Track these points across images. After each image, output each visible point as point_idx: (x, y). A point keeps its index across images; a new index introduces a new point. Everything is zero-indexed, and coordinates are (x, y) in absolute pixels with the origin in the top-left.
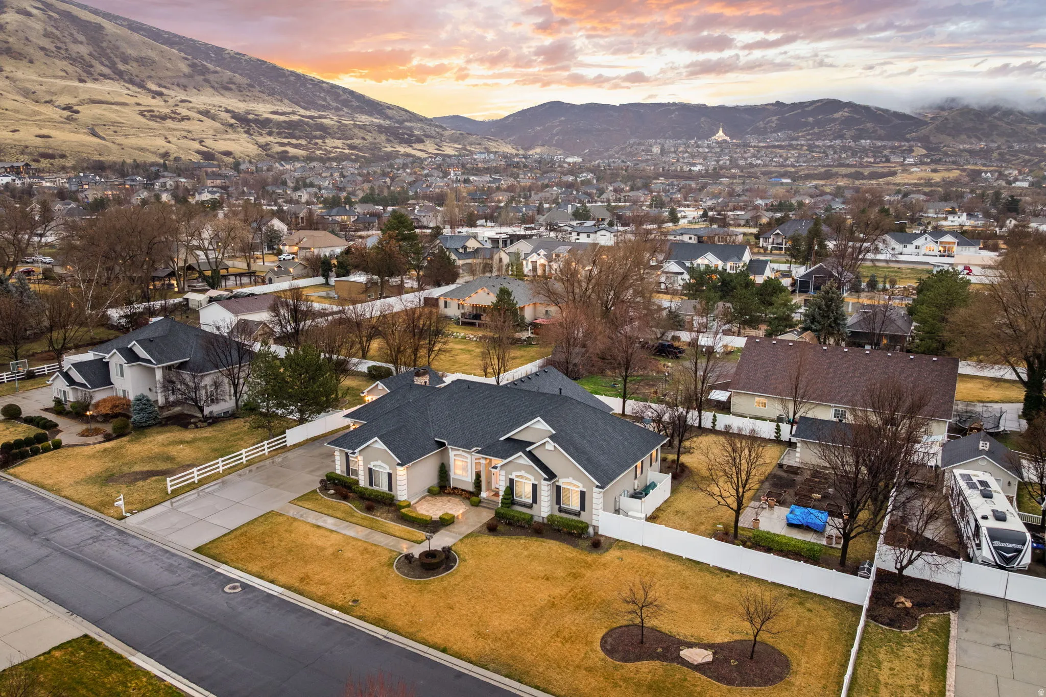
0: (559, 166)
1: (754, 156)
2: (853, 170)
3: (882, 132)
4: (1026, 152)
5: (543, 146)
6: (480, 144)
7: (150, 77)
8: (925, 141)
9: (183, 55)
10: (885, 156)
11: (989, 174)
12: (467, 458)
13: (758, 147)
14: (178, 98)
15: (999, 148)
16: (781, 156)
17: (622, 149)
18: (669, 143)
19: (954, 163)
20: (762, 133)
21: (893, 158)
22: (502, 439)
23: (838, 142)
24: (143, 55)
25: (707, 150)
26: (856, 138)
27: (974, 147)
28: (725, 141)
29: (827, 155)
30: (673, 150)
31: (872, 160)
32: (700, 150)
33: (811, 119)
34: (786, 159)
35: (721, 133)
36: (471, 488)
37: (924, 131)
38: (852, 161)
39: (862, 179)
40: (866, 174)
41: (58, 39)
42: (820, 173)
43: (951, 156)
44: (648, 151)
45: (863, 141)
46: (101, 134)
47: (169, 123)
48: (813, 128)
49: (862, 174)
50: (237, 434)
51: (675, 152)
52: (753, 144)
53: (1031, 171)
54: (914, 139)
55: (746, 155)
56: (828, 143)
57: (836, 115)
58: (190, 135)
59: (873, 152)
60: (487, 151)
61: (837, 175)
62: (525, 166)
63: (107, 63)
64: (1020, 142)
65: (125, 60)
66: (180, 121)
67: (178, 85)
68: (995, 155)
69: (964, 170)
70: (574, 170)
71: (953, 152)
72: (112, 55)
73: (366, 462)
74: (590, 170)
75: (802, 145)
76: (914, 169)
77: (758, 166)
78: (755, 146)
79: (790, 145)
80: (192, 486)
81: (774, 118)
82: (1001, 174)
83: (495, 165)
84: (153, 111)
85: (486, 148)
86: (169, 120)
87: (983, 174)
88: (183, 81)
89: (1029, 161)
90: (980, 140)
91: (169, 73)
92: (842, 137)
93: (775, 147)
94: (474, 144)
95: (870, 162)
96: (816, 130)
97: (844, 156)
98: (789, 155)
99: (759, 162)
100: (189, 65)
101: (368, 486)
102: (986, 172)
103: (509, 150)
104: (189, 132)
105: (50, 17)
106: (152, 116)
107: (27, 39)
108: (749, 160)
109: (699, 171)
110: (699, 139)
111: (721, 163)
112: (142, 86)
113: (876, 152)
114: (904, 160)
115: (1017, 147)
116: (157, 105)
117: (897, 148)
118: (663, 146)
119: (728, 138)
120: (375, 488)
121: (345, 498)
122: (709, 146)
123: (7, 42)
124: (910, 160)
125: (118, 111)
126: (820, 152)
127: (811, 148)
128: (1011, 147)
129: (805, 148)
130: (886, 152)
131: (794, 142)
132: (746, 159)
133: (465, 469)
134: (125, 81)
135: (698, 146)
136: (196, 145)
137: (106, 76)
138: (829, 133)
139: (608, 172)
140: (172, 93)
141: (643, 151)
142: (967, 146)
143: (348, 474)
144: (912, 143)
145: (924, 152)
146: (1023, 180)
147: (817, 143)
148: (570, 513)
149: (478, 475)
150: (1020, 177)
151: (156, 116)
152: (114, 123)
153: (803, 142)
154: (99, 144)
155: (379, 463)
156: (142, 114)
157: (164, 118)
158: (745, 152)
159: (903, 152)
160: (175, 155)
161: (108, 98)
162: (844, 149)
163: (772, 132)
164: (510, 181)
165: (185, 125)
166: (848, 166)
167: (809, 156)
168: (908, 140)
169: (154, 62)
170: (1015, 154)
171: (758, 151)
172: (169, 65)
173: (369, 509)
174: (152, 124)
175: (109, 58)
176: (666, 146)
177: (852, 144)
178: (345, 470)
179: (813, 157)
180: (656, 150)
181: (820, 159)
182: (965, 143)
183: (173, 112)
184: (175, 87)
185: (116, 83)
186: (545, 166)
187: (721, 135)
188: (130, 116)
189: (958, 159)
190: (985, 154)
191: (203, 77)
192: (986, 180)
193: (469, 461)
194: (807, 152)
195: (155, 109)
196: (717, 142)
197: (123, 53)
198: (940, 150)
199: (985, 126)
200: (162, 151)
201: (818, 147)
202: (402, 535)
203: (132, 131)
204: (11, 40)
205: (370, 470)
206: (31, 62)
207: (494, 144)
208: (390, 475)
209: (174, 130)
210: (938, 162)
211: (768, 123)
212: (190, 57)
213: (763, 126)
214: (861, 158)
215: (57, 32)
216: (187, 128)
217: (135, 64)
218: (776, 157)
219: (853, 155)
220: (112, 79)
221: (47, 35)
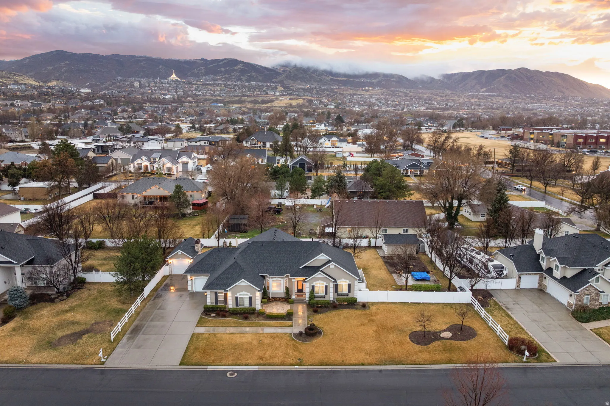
0: (78, 95)
1: (196, 90)
2: (253, 99)
3: (260, 78)
4: (327, 90)
5: (57, 80)
6: (9, 78)
8: (281, 83)
10: (265, 91)
11: (316, 102)
13: (197, 84)
15: (315, 88)
16: (211, 90)
17: (113, 83)
18: (144, 81)
19: (297, 95)
20: (197, 76)
21: (270, 92)
22: (301, 267)
23: (239, 82)
25: (168, 86)
26: (248, 81)
27: (304, 87)
28: (177, 80)
29: (235, 90)
30: (147, 85)
31: (259, 93)
32: (164, 85)
33: (223, 69)
34: (215, 92)
35: (174, 75)
36: (285, 296)
37: (281, 78)
38: (249, 93)
39: (258, 104)
40: (259, 101)
42: (236, 101)
43: (296, 91)
44: (132, 85)
45: (252, 82)
48: (224, 75)
49: (258, 101)
51: (149, 86)
52: (194, 83)
53: (332, 100)
54: (276, 82)
55: (192, 89)
56: (234, 83)
57: (236, 68)
59: (258, 88)
60: (17, 83)
61: (244, 101)
62: (53, 95)
64: (324, 85)
68: (314, 91)
69: (304, 99)
70: (88, 97)
71: (296, 89)
73: (233, 294)
74: (101, 98)
75: (221, 84)
76: (281, 98)
77: (199, 95)
78: (195, 84)
79: (215, 84)
81: (203, 68)
82: (320, 101)
83: (30, 93)
85: (14, 81)
87: (313, 102)
89: (329, 95)
90: (307, 83)
92: (241, 80)
93: (207, 84)
94: (5, 77)
95: (258, 94)
96: (226, 75)
97: (244, 90)
98: (216, 90)
99: (200, 93)
101: (235, 307)
102: (315, 101)
103: (33, 82)
108: (194, 92)
109: (169, 99)
110: (161, 78)
111: (179, 93)
113: (260, 88)
114: (275, 93)
115: (323, 88)
117: (269, 86)
118: (140, 82)
119: (178, 79)
120: (240, 307)
121: (224, 316)
122: (168, 83)
124: (277, 94)
126: (231, 88)
127: (226, 86)
128: (321, 87)
129: (223, 85)
130: (264, 89)
131: (216, 82)
132: (192, 92)
133: (279, 286)
135: (162, 83)
138: (234, 77)
139: (113, 99)
141: (128, 85)
142: (302, 87)
143: (216, 303)
144: (276, 84)
145: (283, 89)
146: (330, 105)
147: (229, 83)
148: (344, 295)
149: (287, 288)
150: (329, 103)
153: (221, 82)
155: (244, 292)
158: (191, 87)
159: (273, 89)
162: (243, 87)
163: (202, 76)
164: (48, 105)
166: (248, 96)
167: (226, 90)
168: (273, 83)
170: (323, 91)
171: (198, 87)
173: (246, 318)
176: (142, 82)
177: (247, 84)
178: (214, 302)
179: (228, 91)
180: (137, 84)
181: (233, 92)
182: (300, 85)
186: (64, 94)
187: (174, 77)
189: (299, 93)
190: (310, 90)
192: (315, 104)
193: (282, 282)
194: (225, 88)
196: (173, 81)
198: (289, 88)
199: (308, 76)
201: (229, 85)
205: (237, 298)
207: (21, 78)
210: (290, 94)
211: (200, 70)
213: (197, 72)
214: (252, 91)
218: (208, 90)
219: (249, 90)
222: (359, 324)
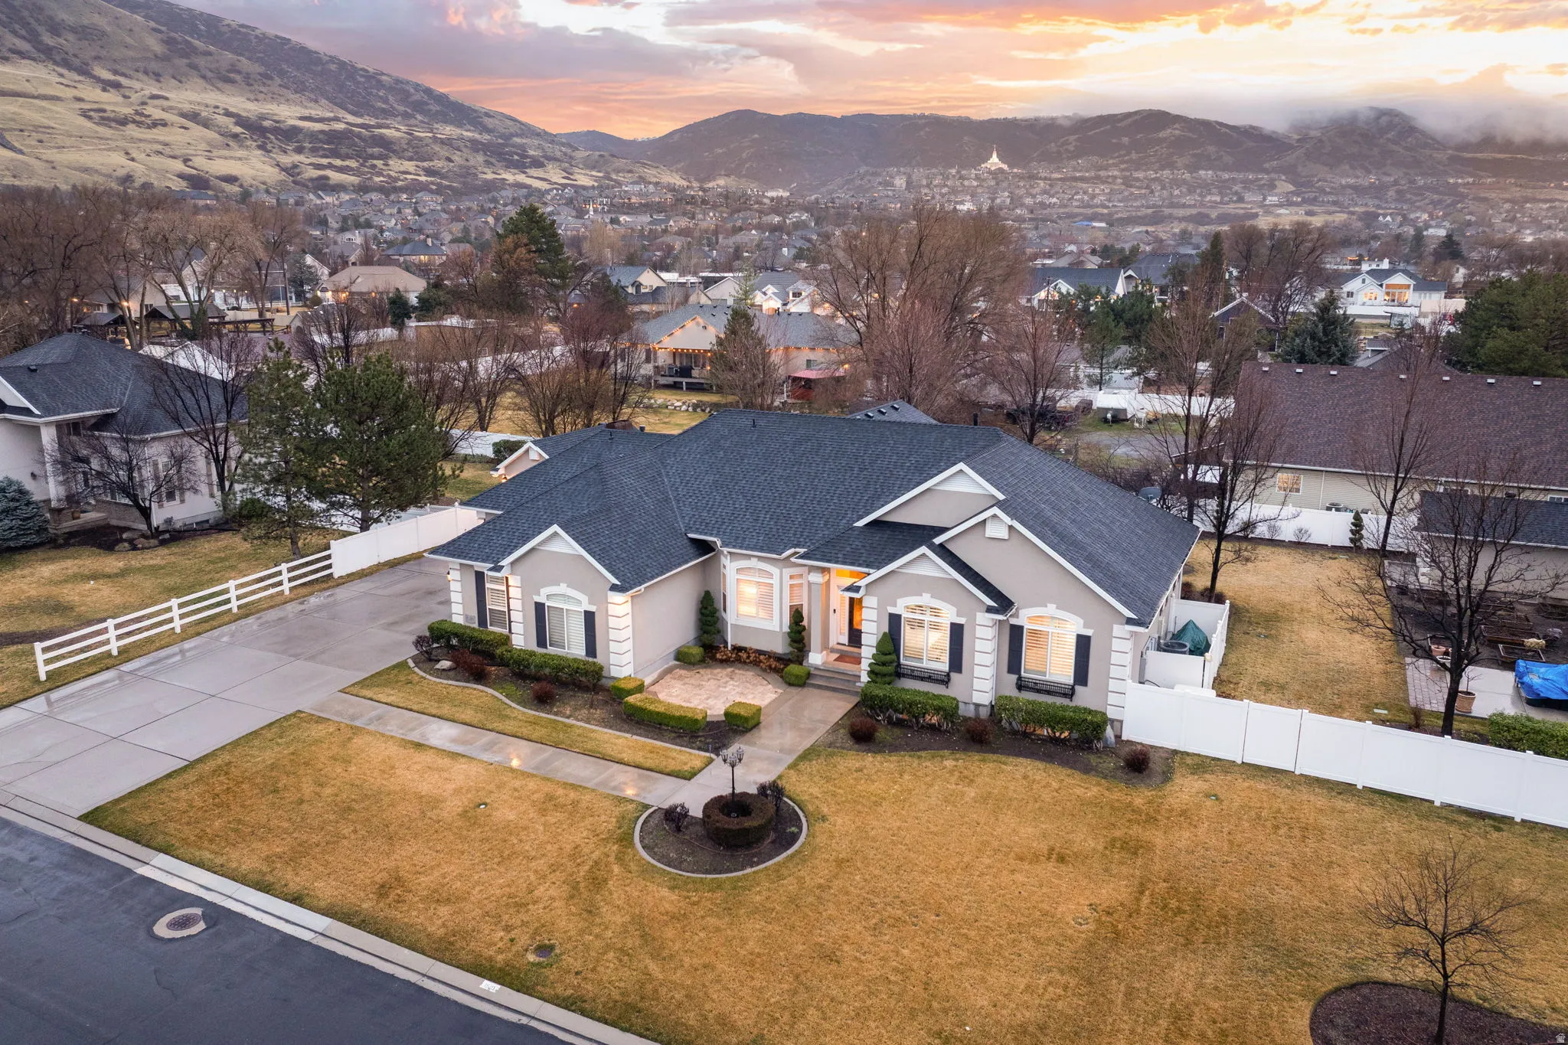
0: (757, 202)
1: (1045, 192)
2: (1194, 211)
3: (1228, 159)
4: (1435, 190)
5: (728, 175)
6: (630, 171)
7: (97, 58)
8: (1291, 173)
9: (152, 24)
10: (1236, 193)
11: (1389, 218)
12: (771, 575)
13: (1050, 179)
14: (147, 93)
15: (1396, 183)
16: (1085, 193)
17: (848, 182)
18: (919, 174)
19: (1335, 203)
20: (1054, 159)
21: (1249, 197)
22: (861, 523)
23: (1166, 173)
24: (85, 22)
25: (975, 183)
26: (1193, 168)
27: (1360, 181)
28: (1001, 170)
29: (1152, 192)
30: (924, 182)
31: (1218, 199)
32: (966, 183)
33: (1125, 140)
34: (1093, 197)
35: (995, 159)
36: (780, 646)
37: (1290, 158)
38: (1188, 200)
39: (1208, 224)
40: (1213, 216)
42: (1146, 216)
43: (1329, 193)
44: (888, 184)
45: (1202, 172)
46: (16, 144)
47: (132, 130)
48: (1129, 153)
49: (1207, 216)
50: (222, 560)
51: (928, 186)
52: (1043, 175)
53: (1445, 216)
54: (1274, 170)
55: (1034, 191)
56: (1152, 174)
57: (1162, 134)
58: (167, 151)
59: (1217, 187)
60: (642, 180)
61: (1171, 218)
62: (704, 202)
63: (23, 32)
64: (1423, 175)
65: (55, 29)
66: (149, 127)
67: (146, 73)
68: (1391, 193)
69: (1353, 213)
70: (778, 206)
71: (1332, 188)
72: (32, 21)
73: (527, 588)
74: (806, 209)
75: (1115, 177)
76: (1282, 211)
77: (1050, 206)
78: (1045, 179)
79: (1098, 177)
80: (105, 663)
81: (1072, 138)
82: (1404, 217)
83: (657, 199)
84: (104, 111)
85: (640, 177)
86: (131, 126)
87: (1381, 218)
88: (154, 66)
89: (1440, 202)
90: (1369, 172)
91: (131, 53)
92: (1171, 166)
93: (1075, 179)
94: (622, 171)
95: (1215, 202)
96: (1134, 156)
97: (1177, 192)
98: (1097, 191)
99: (1054, 200)
100: (163, 41)
101: (533, 646)
102: (1385, 216)
103: (677, 181)
104: (166, 145)
106: (103, 118)
108: (1039, 199)
109: (969, 211)
110: (962, 167)
111: (998, 201)
112: (84, 71)
113: (1223, 187)
114: (1265, 199)
115: (1421, 183)
116: (110, 100)
117: (1252, 182)
118: (909, 177)
119: (1005, 167)
120: (551, 650)
121: (479, 677)
122: (977, 178)
124: (1272, 199)
125: (44, 109)
126: (1139, 188)
127: (1128, 183)
128: (1412, 182)
129: (1119, 181)
130: (1236, 188)
131: (1102, 173)
132: (1034, 196)
133: (765, 601)
134: (56, 63)
135: (962, 178)
136: (178, 166)
137: (23, 55)
138: (1153, 159)
139: (832, 211)
140: (137, 85)
141: (880, 183)
142: (1351, 181)
143: (482, 622)
144: (1273, 175)
145: (1291, 188)
146: (1438, 226)
147: (1136, 175)
148: (1049, 693)
149: (797, 616)
150: (1433, 223)
151: (108, 119)
152: (37, 128)
153: (1116, 173)
154: (12, 160)
155: (563, 588)
156: (85, 114)
157: (123, 122)
158: (1032, 187)
159: (1261, 187)
160: (143, 180)
161: (28, 88)
162: (1176, 183)
163: (1069, 158)
164: (684, 222)
165: (159, 134)
166: (1184, 206)
167: (1126, 194)
168: (1267, 172)
169: (104, 34)
170: (1420, 191)
171: (1050, 185)
172: (128, 40)
173: (543, 700)
174: (103, 131)
175: (26, 25)
176: (914, 177)
177: (1187, 176)
178: (474, 613)
179: (1132, 194)
180: (900, 182)
181: (1144, 196)
182: (1348, 176)
183: (137, 113)
184: (140, 75)
185: (40, 66)
186: (734, 203)
187: (994, 161)
188: (66, 116)
189: (1341, 198)
190: (1378, 191)
191: (185, 61)
192: (1387, 225)
193: (775, 581)
194: (1123, 187)
195: (108, 108)
196: (990, 172)
197: (51, 18)
198: (1313, 186)
199: (1376, 151)
200: (121, 173)
201: (1137, 179)
202: (639, 758)
203: (68, 142)
205: (540, 608)
207: (654, 172)
208: (589, 617)
209: (141, 140)
210: (1313, 201)
211: (1063, 144)
212: (163, 28)
213: (1055, 150)
214: (1200, 195)
216: (162, 138)
217: (71, 37)
218: (1077, 193)
219: (1191, 191)
220: (34, 59)
222: (1044, 847)
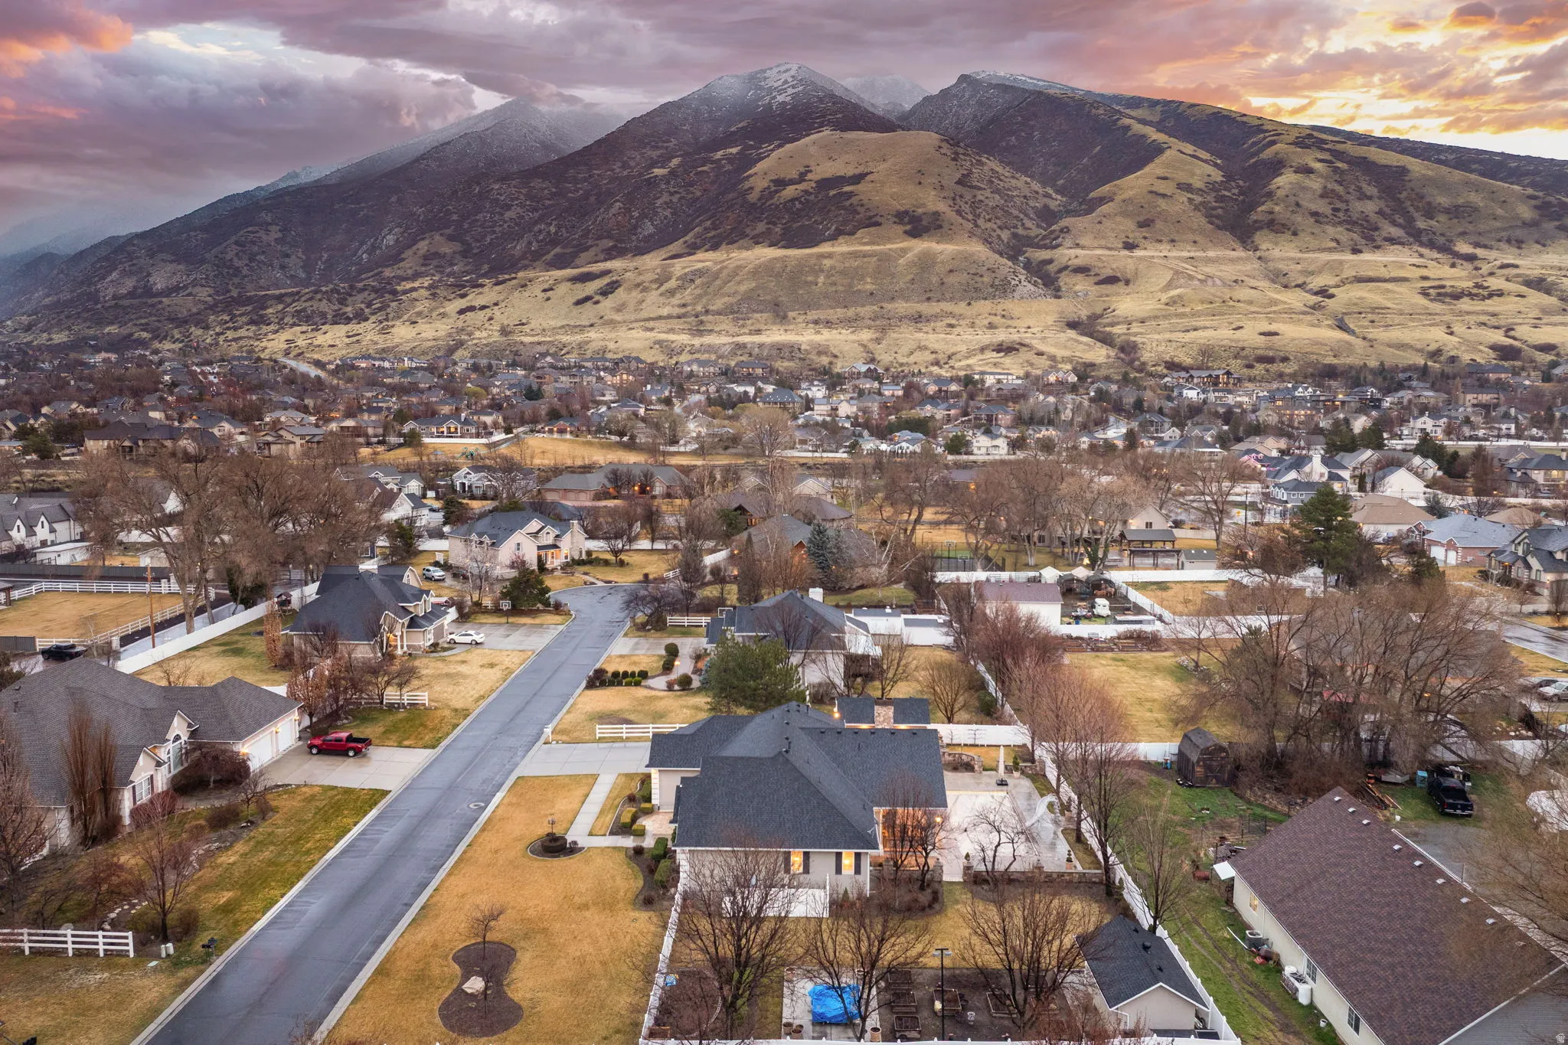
7: (1463, 234)
9: (1530, 191)
14: (1498, 263)
24: (1461, 201)
41: (1340, 197)
46: (1352, 326)
47: (1465, 304)
58: (1493, 321)
63: (1401, 221)
65: (1430, 212)
66: (1484, 298)
67: (1509, 241)
72: (1411, 209)
84: (1443, 287)
86: (1465, 299)
88: (1519, 233)
91: (1498, 224)
100: (1536, 207)
104: (1494, 315)
105: (1336, 170)
106: (1439, 294)
107: (1298, 205)
112: (1446, 249)
116: (1458, 277)
123: (1271, 213)
125: (1388, 291)
134: (1422, 244)
136: (1499, 337)
137: (1392, 241)
140: (1491, 255)
151: (1446, 295)
152: (1374, 310)
154: (1340, 341)
156: (1424, 293)
157: (1457, 296)
160: (1452, 353)
161: (1383, 273)
165: (1492, 305)
169: (1476, 209)
172: (1500, 212)
174: (1437, 307)
175: (1405, 213)
183: (1478, 286)
184: (1503, 245)
185: (1406, 250)
188: (1409, 296)
191: (1557, 223)
195: (1448, 283)
197: (1429, 203)
200: (1433, 347)
203: (1397, 319)
204: (1277, 209)
206: (1295, 234)
209: (1468, 313)
212: (1541, 194)
215: (1339, 189)
216: (1491, 309)
217: (1442, 218)
220: (1402, 244)
221: (1325, 194)
